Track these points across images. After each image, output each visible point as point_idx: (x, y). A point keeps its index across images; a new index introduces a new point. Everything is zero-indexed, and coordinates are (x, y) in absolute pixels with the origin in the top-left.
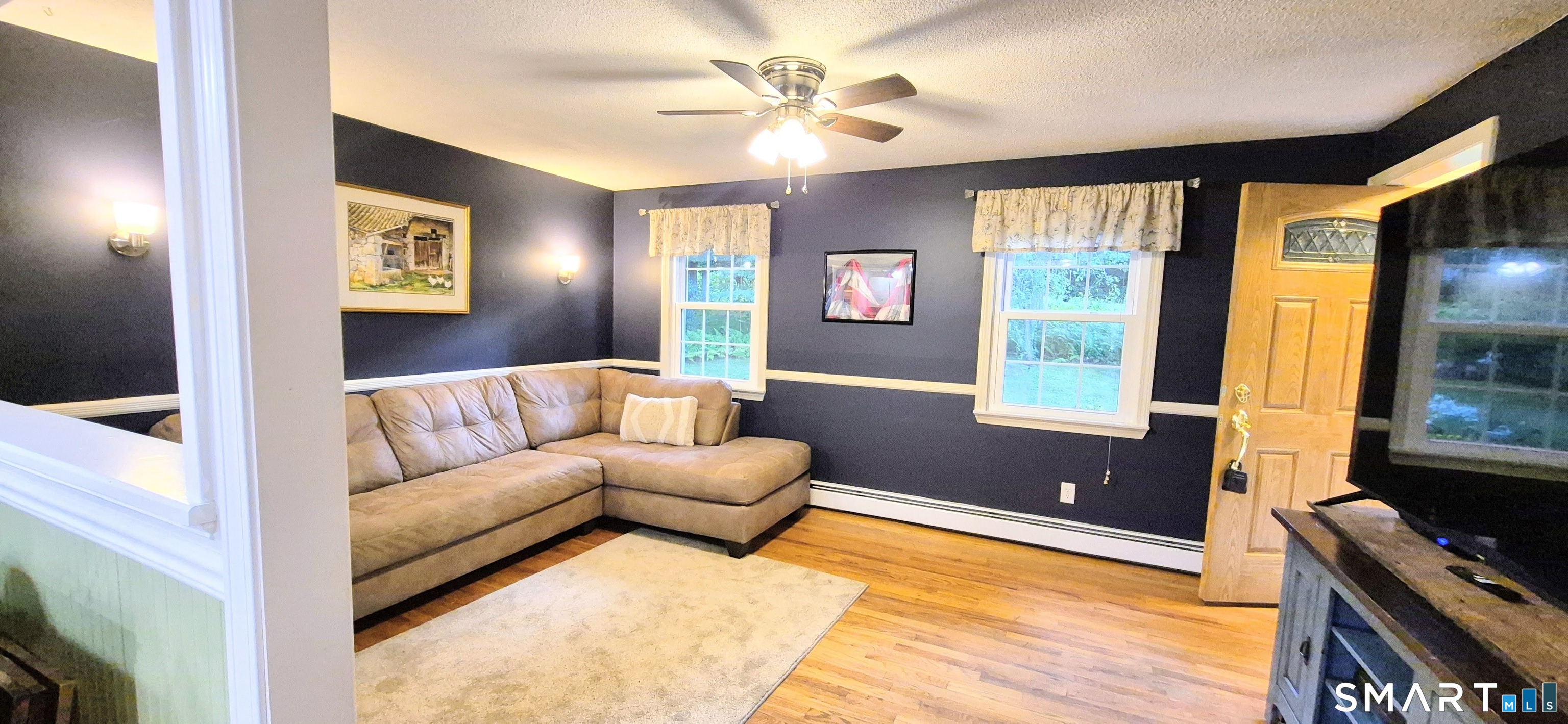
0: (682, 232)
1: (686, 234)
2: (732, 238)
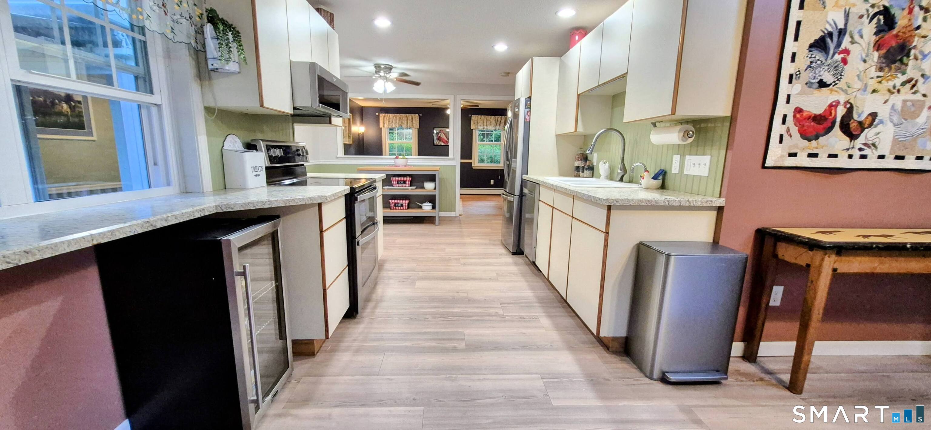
2: (408, 123)
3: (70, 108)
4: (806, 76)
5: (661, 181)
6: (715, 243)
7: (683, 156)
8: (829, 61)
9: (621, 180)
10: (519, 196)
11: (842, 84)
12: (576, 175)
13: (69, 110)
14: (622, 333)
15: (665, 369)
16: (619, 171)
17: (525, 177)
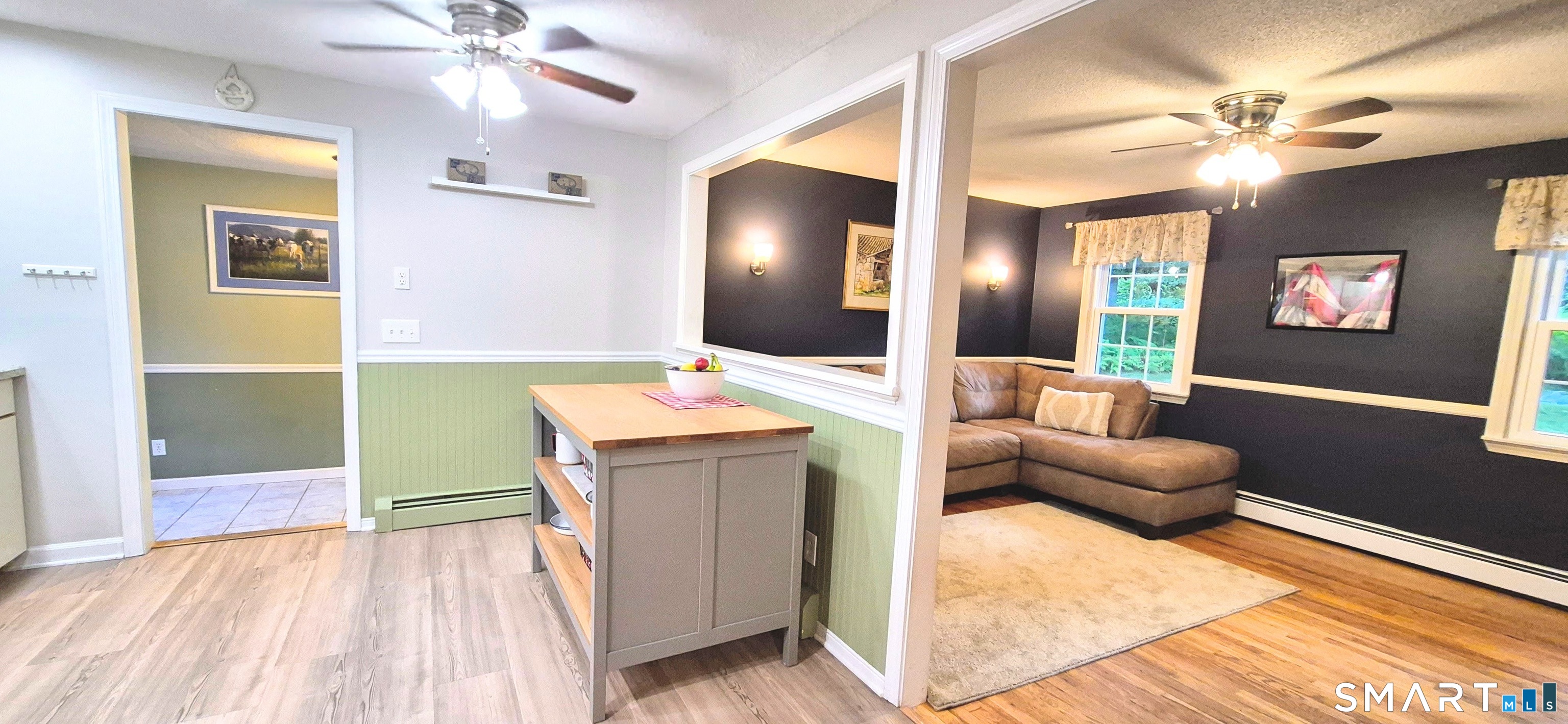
0: (1109, 242)
1: (1113, 243)
2: (1164, 245)
3: (304, 249)
13: (301, 253)
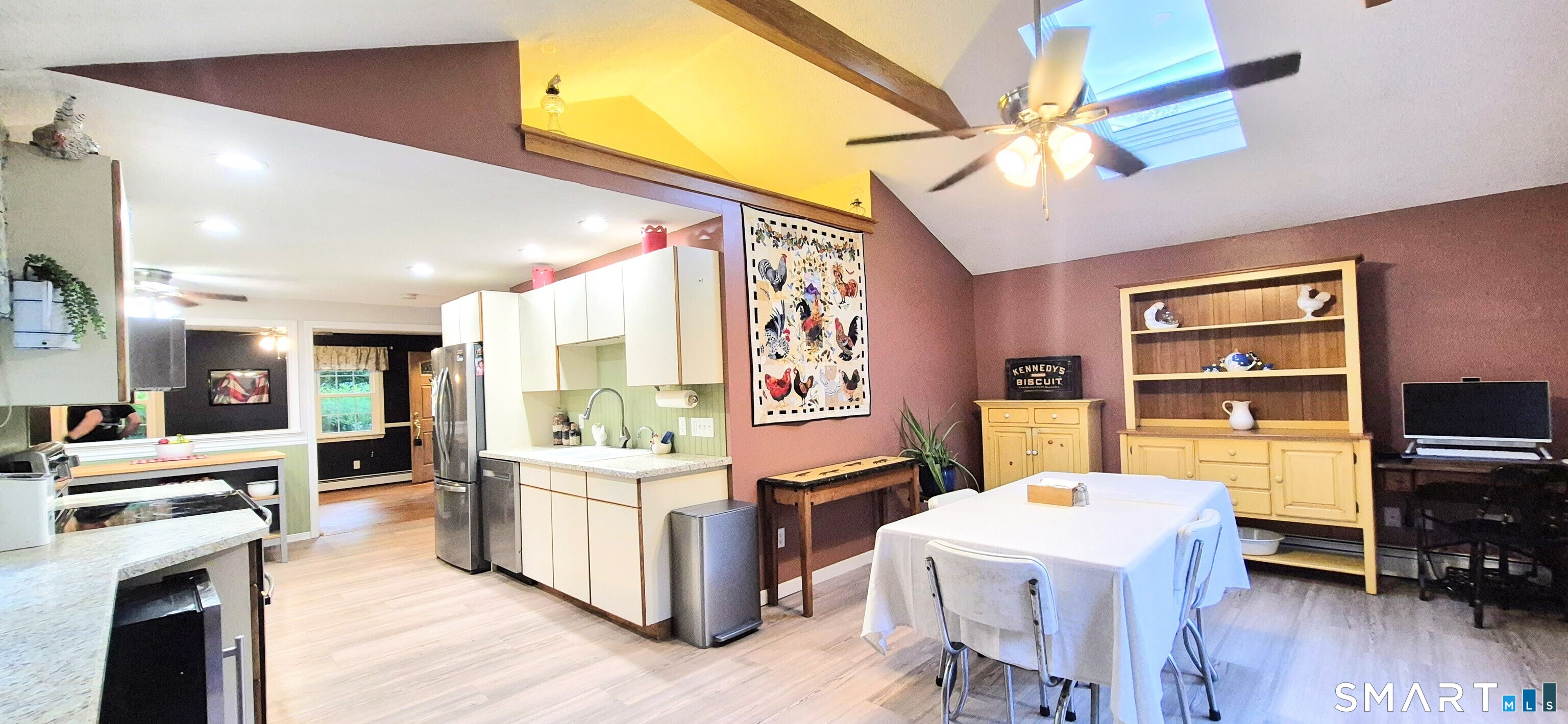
4: (767, 350)
5: (670, 444)
6: (730, 498)
7: (688, 418)
8: (779, 339)
9: (625, 446)
10: (475, 482)
11: (789, 356)
12: (556, 443)
14: (667, 615)
15: (714, 633)
16: (621, 436)
17: (482, 454)
